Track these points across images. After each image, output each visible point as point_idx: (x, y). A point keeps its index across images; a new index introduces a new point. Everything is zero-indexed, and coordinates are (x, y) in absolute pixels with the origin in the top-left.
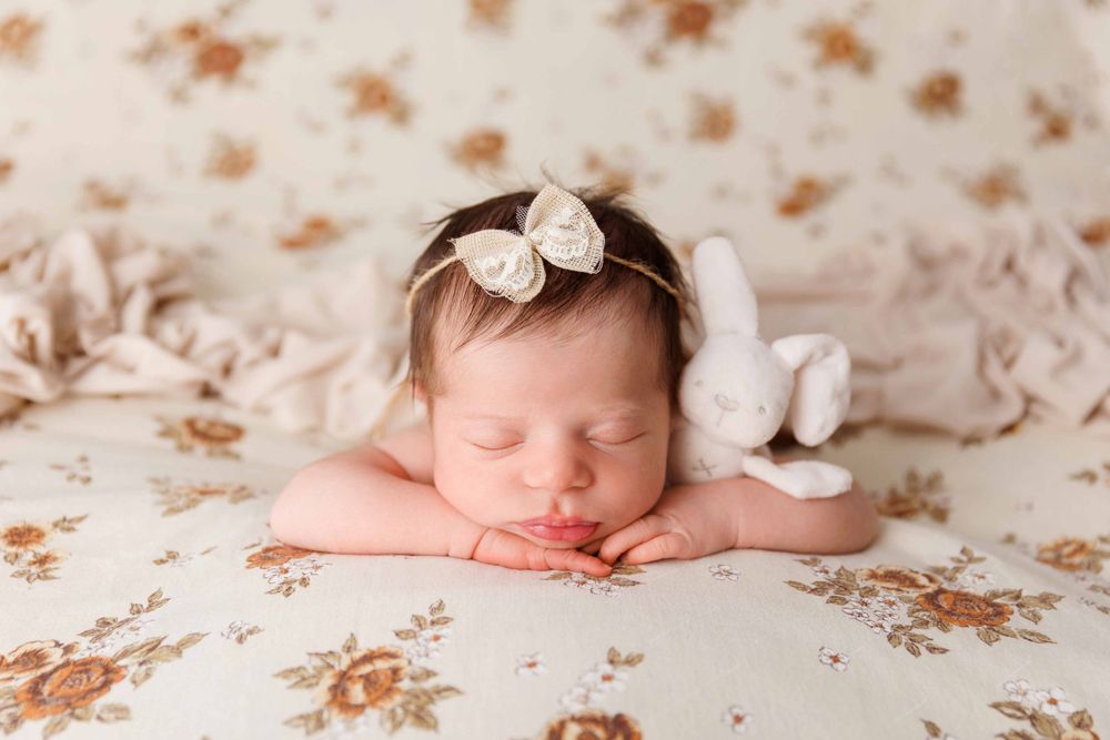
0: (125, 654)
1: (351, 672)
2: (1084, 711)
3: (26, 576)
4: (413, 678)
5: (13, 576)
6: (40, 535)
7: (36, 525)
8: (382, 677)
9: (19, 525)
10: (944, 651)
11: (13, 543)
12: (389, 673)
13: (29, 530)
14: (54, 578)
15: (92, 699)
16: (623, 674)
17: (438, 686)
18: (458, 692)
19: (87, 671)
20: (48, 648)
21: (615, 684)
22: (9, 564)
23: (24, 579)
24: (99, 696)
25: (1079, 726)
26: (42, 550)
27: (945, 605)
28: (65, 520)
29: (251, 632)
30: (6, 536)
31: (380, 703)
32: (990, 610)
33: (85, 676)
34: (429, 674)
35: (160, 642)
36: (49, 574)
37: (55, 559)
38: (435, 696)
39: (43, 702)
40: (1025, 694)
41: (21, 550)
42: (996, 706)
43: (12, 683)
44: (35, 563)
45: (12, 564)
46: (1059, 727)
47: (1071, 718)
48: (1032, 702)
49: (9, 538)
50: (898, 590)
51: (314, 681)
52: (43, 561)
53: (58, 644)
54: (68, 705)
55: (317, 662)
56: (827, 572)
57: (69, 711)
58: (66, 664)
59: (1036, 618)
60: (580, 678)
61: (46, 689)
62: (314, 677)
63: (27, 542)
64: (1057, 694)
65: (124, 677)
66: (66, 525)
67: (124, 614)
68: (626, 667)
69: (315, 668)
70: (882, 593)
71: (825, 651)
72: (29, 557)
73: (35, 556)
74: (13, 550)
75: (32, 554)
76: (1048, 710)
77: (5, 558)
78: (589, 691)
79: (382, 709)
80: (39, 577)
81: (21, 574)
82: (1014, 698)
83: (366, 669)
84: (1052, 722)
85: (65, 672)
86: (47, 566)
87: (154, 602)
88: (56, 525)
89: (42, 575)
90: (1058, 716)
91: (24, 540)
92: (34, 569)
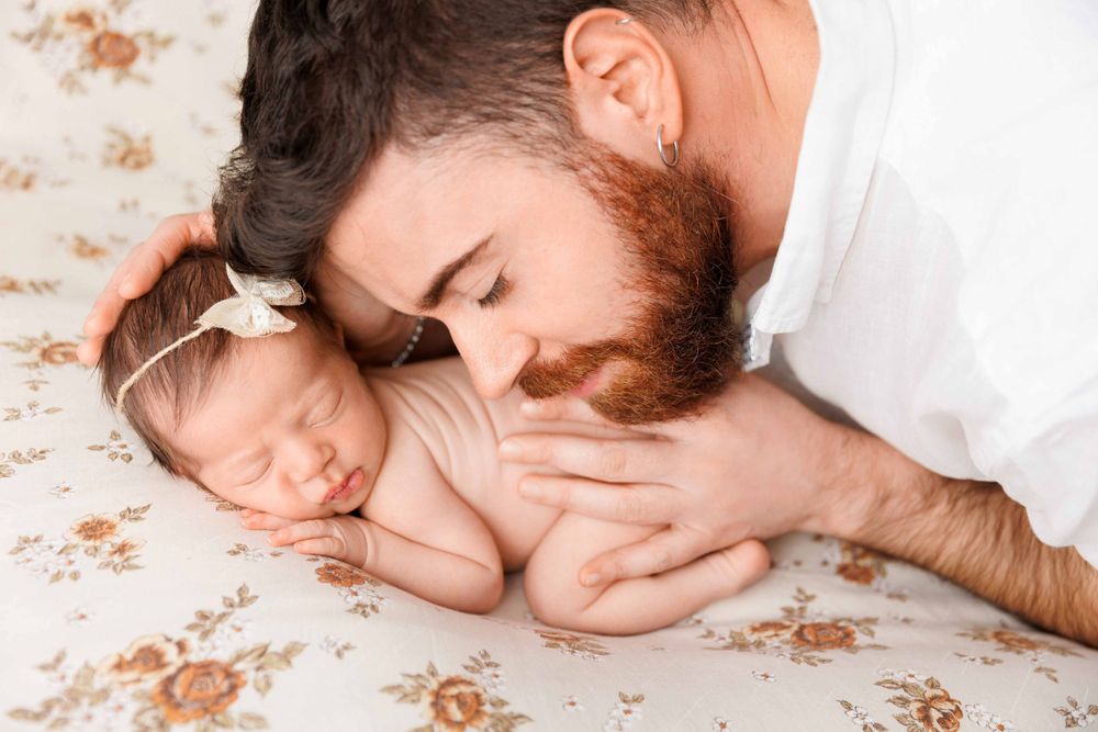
0: (239, 658)
1: (443, 692)
2: (932, 678)
3: (111, 567)
4: (493, 704)
5: (99, 568)
6: (112, 527)
7: (104, 518)
8: (469, 700)
9: (89, 519)
10: (831, 661)
11: (89, 537)
12: (473, 696)
13: (101, 523)
14: (137, 567)
15: (226, 705)
16: (635, 707)
17: (512, 713)
18: (530, 720)
19: (209, 674)
20: (160, 644)
21: (634, 715)
22: (92, 557)
23: (110, 570)
24: (232, 701)
25: (932, 687)
26: (118, 541)
27: (810, 638)
28: (129, 510)
29: (346, 648)
30: (80, 532)
31: (475, 723)
32: (840, 633)
33: (208, 680)
34: (503, 703)
35: (266, 647)
36: (132, 562)
37: (132, 547)
38: (513, 721)
39: (178, 706)
40: (892, 675)
41: (98, 543)
42: (879, 684)
43: (142, 686)
44: (115, 552)
45: (95, 556)
46: (921, 690)
47: (927, 682)
48: (899, 677)
49: (84, 533)
50: (776, 635)
51: (415, 697)
52: (121, 549)
53: (169, 640)
54: (206, 710)
55: (411, 682)
56: (723, 639)
57: (208, 717)
58: (187, 666)
59: (871, 634)
60: (609, 714)
61: (178, 691)
62: (414, 694)
63: (101, 535)
64: (912, 672)
65: (245, 683)
66: (131, 514)
67: (219, 609)
68: (635, 704)
69: (412, 687)
70: (768, 642)
71: (757, 673)
72: (107, 548)
73: (112, 545)
74: (91, 543)
75: (109, 545)
76: (910, 680)
77: (86, 552)
78: (619, 722)
79: (478, 728)
80: (124, 567)
81: (107, 565)
82: (886, 678)
83: (454, 691)
84: (916, 687)
85: (189, 674)
86: (127, 554)
87: (244, 598)
88: (123, 516)
89: (125, 564)
90: (919, 683)
91: (98, 533)
92: (117, 559)
